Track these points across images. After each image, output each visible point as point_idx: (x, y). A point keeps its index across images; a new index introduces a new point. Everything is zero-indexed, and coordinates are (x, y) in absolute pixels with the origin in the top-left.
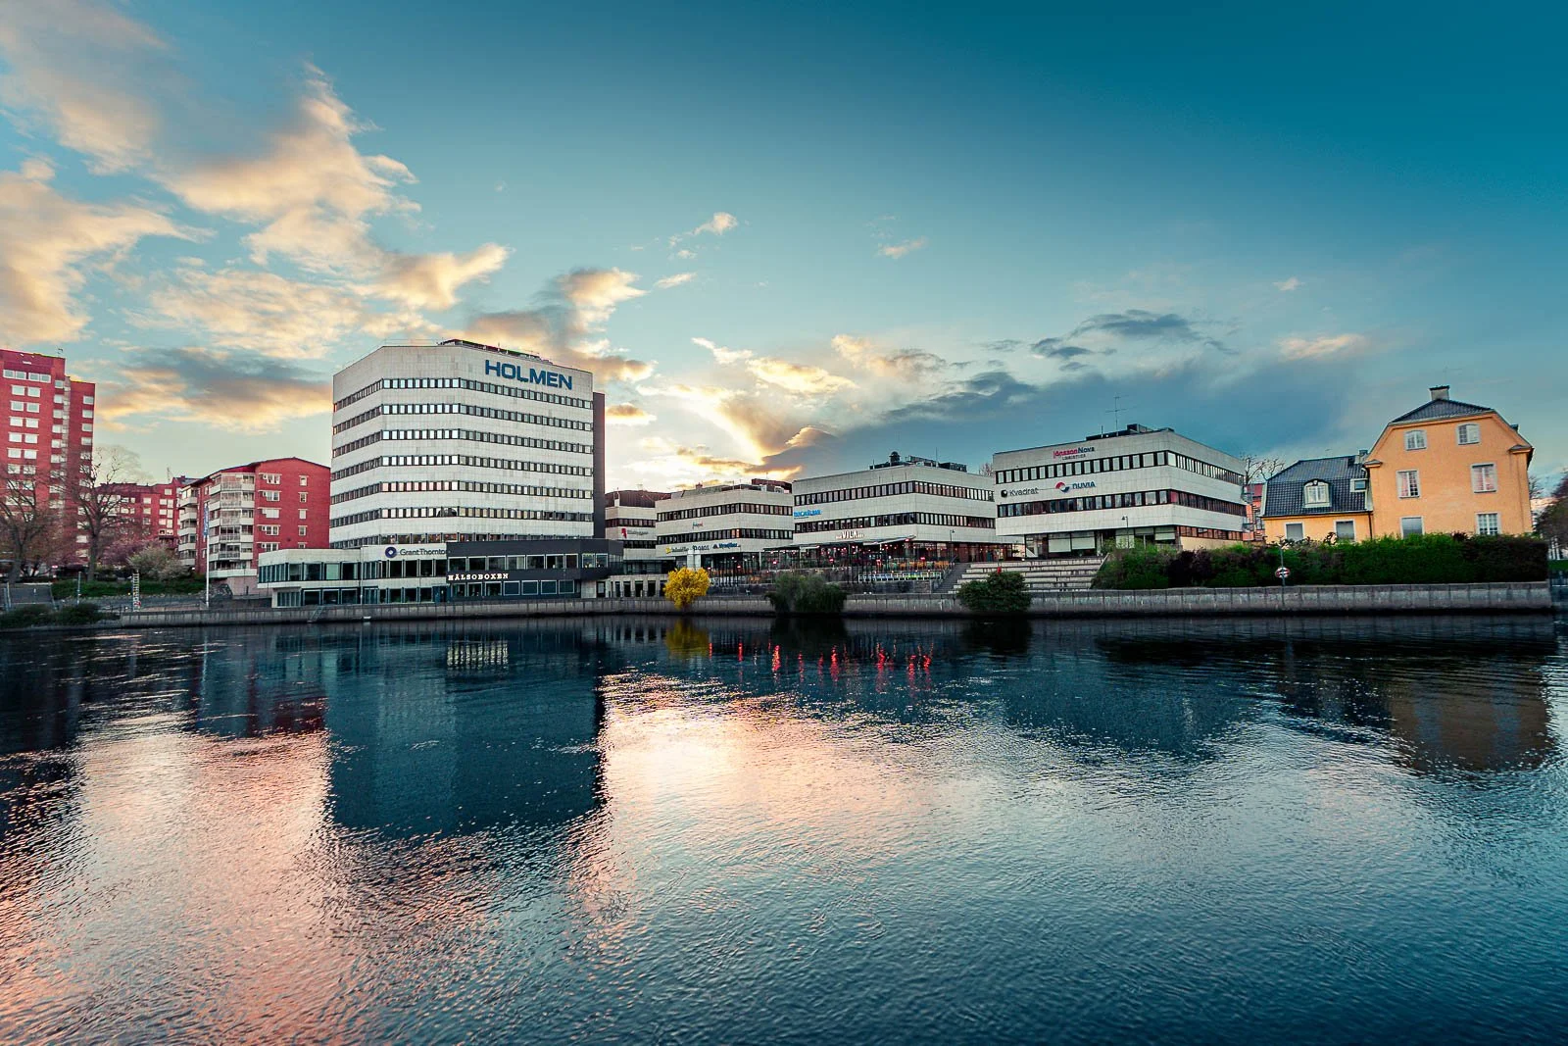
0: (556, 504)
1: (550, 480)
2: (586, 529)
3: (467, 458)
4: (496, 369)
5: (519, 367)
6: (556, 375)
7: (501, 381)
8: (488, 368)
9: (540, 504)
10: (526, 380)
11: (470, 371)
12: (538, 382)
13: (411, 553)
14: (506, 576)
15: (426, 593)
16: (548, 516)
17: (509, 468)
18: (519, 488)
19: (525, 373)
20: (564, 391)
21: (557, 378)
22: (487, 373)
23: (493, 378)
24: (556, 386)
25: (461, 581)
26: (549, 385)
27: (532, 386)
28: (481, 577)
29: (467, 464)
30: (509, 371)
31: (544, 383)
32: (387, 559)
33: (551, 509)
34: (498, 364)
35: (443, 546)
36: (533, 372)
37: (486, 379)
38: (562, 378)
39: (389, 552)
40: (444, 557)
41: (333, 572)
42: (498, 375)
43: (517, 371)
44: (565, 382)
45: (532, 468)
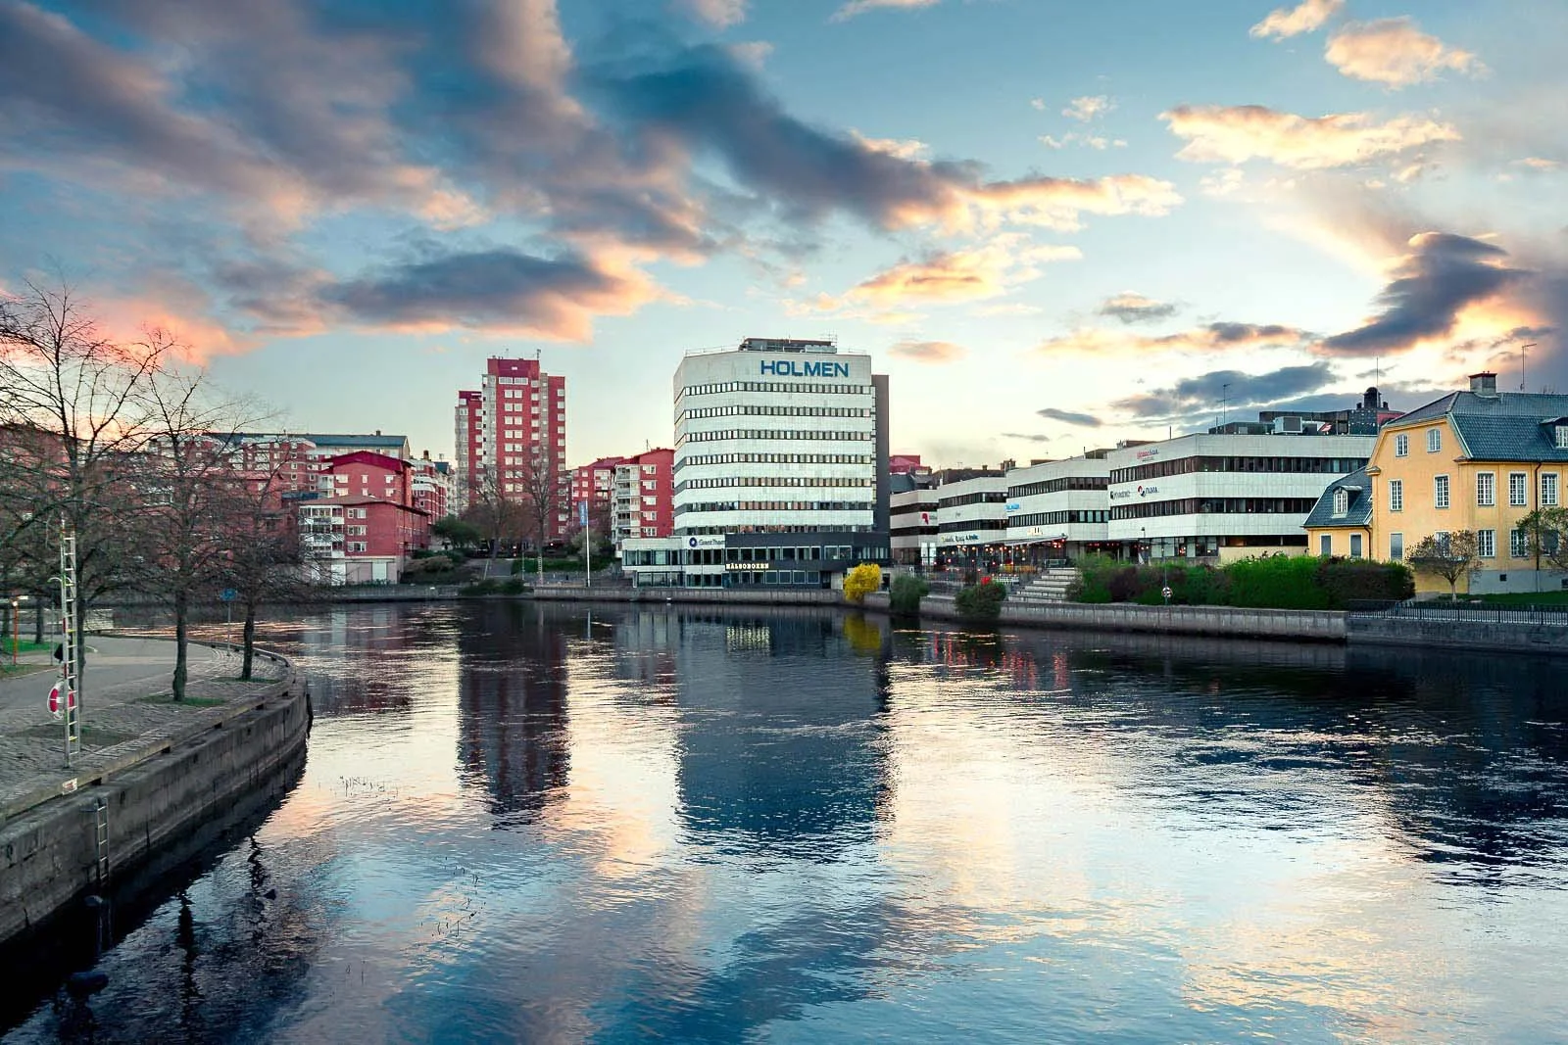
0: (833, 493)
1: (826, 471)
2: (866, 518)
3: (746, 455)
4: (772, 368)
5: (793, 363)
6: (832, 364)
7: (777, 378)
8: (764, 367)
9: (815, 495)
10: (800, 374)
11: (748, 373)
12: (812, 374)
13: (706, 543)
14: (767, 566)
15: (718, 579)
16: (823, 506)
17: (786, 462)
18: (796, 481)
19: (799, 368)
20: (840, 380)
21: (833, 367)
22: (763, 373)
23: (769, 377)
24: (831, 375)
25: (735, 570)
26: (824, 375)
27: (807, 379)
28: (749, 566)
29: (746, 461)
30: (783, 368)
31: (819, 374)
32: (690, 548)
33: (828, 499)
34: (773, 362)
35: (722, 538)
36: (807, 365)
37: (762, 379)
38: (837, 366)
39: (693, 542)
40: (723, 546)
41: (661, 558)
42: (773, 373)
43: (791, 369)
44: (842, 371)
45: (808, 460)
